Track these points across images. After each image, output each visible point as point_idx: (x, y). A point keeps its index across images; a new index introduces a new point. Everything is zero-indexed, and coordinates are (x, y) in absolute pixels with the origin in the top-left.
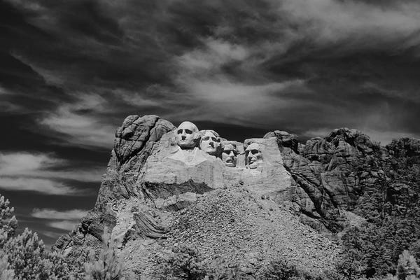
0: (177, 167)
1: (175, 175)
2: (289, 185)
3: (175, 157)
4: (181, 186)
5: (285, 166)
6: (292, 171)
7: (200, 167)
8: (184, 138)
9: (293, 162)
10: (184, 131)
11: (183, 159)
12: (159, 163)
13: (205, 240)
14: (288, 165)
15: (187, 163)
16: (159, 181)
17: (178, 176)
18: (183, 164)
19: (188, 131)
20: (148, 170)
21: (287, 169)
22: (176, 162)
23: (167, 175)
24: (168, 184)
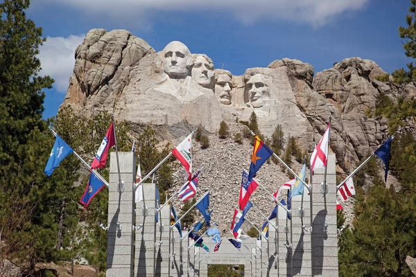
0: (166, 103)
1: (165, 113)
2: (304, 131)
3: (163, 89)
4: (173, 129)
5: (299, 106)
6: (307, 112)
7: (196, 104)
8: (174, 63)
9: (309, 100)
10: (174, 54)
11: (174, 92)
12: (142, 96)
13: (219, 200)
14: (303, 105)
15: (179, 98)
16: (145, 121)
17: (169, 114)
18: (173, 98)
19: (178, 54)
20: (129, 106)
21: (301, 108)
22: (165, 96)
23: (154, 113)
24: (157, 126)
